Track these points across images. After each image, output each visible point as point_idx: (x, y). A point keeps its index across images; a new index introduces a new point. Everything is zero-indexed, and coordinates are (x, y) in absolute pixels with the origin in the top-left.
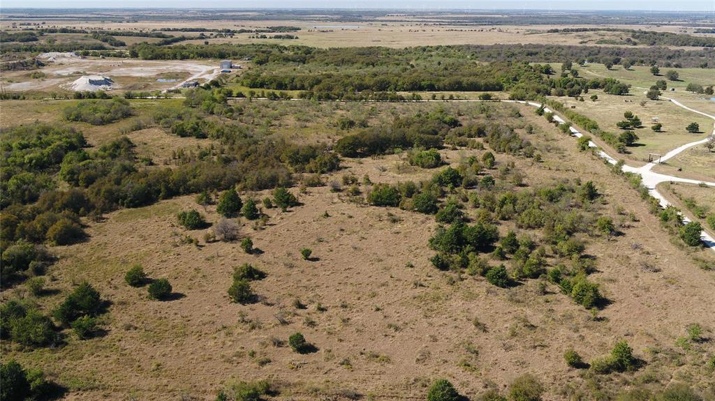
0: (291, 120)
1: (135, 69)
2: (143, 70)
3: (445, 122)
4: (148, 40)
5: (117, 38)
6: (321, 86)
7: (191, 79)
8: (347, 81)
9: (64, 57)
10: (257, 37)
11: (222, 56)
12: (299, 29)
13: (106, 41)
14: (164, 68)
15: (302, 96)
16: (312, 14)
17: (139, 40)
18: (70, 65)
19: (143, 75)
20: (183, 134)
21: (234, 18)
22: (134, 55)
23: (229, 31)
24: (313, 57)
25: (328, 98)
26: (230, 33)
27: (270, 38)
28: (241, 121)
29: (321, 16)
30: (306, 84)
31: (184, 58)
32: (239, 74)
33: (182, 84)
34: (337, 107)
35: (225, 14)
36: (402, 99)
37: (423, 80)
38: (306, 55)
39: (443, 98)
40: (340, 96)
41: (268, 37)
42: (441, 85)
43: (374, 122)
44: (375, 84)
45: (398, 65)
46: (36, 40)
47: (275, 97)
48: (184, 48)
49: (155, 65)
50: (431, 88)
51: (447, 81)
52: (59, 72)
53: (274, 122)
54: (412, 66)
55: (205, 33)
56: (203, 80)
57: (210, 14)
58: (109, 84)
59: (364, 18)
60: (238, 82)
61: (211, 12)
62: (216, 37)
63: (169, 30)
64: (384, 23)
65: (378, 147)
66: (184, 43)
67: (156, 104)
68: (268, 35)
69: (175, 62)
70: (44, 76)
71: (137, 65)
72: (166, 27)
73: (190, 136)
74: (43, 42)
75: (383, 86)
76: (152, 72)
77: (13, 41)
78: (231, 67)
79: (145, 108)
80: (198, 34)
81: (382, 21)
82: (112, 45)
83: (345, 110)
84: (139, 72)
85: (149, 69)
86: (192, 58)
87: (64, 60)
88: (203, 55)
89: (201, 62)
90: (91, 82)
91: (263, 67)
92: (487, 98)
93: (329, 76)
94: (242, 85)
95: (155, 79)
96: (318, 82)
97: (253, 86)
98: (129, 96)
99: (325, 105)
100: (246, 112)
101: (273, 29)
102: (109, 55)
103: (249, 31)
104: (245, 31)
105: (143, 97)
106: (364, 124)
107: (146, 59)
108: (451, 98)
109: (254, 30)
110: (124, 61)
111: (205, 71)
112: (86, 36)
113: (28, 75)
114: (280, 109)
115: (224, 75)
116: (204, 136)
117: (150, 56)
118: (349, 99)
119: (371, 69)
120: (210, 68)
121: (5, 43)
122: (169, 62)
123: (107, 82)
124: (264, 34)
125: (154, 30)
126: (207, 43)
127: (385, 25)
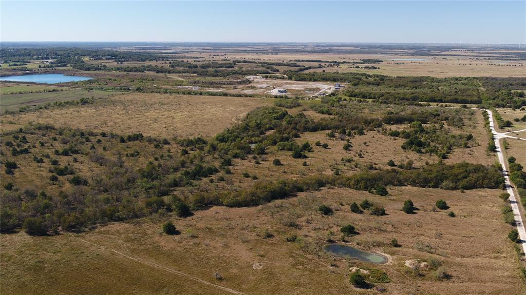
0: (366, 111)
1: (293, 85)
3: (433, 115)
5: (274, 67)
6: (383, 98)
7: (320, 92)
8: (397, 96)
10: (353, 67)
11: (335, 80)
12: (381, 61)
14: (307, 85)
15: (373, 101)
16: (395, 49)
19: (297, 89)
20: (323, 113)
21: (339, 52)
23: (336, 62)
24: (383, 82)
25: (385, 103)
26: (337, 64)
27: (362, 68)
28: (345, 110)
29: (400, 50)
30: (376, 96)
31: (315, 80)
32: (344, 90)
33: (318, 93)
34: (388, 107)
35: (332, 48)
36: (421, 105)
37: (437, 97)
38: (381, 80)
39: (442, 106)
40: (391, 103)
41: (360, 67)
42: (446, 100)
43: (403, 113)
44: (411, 98)
45: (430, 88)
46: (233, 67)
47: (361, 101)
49: (302, 84)
50: (441, 101)
51: (450, 98)
52: (260, 86)
53: (359, 111)
54: (438, 90)
55: (322, 64)
56: (327, 92)
58: (286, 93)
59: (432, 52)
60: (343, 94)
61: (323, 46)
62: (328, 67)
63: (299, 61)
64: (445, 57)
65: (400, 121)
66: (311, 71)
67: (309, 101)
68: (360, 65)
69: (311, 83)
70: (255, 88)
71: (293, 84)
73: (325, 114)
75: (415, 99)
78: (340, 87)
79: (305, 103)
80: (317, 64)
81: (445, 55)
83: (392, 108)
85: (300, 86)
86: (319, 81)
87: (258, 80)
88: (325, 79)
90: (279, 91)
91: (356, 87)
92: (465, 107)
93: (389, 93)
94: (346, 95)
95: (304, 91)
96: (383, 95)
97: (351, 96)
99: (383, 106)
100: (347, 107)
101: (365, 61)
103: (348, 63)
104: (346, 63)
106: (397, 113)
107: (296, 81)
108: (446, 106)
109: (352, 62)
110: (286, 82)
111: (327, 88)
113: (248, 87)
114: (362, 106)
115: (337, 90)
116: (331, 114)
118: (395, 104)
119: (413, 90)
120: (329, 87)
122: (308, 82)
123: (285, 91)
124: (358, 65)
125: (290, 61)
126: (324, 71)
127: (446, 59)
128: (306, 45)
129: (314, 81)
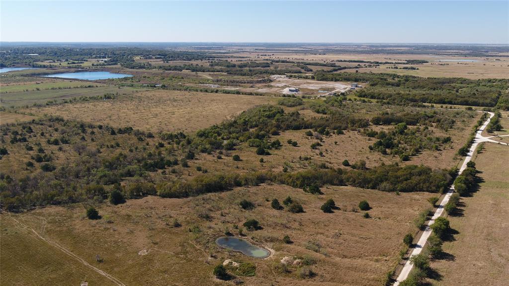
0: (363, 111)
1: (311, 85)
2: (314, 85)
4: (325, 69)
5: (309, 67)
7: (334, 91)
9: (281, 77)
10: (392, 68)
11: (356, 80)
12: (426, 62)
13: (303, 68)
14: (324, 85)
15: (377, 102)
17: (320, 68)
18: (283, 82)
19: (313, 88)
20: (318, 112)
21: (389, 52)
22: (313, 78)
23: (377, 63)
24: (404, 83)
25: (389, 103)
26: (377, 64)
27: (400, 68)
28: (342, 109)
30: (385, 97)
32: (358, 90)
33: (329, 93)
34: (389, 107)
35: (385, 49)
36: (424, 107)
37: (447, 99)
39: (446, 107)
40: (394, 103)
41: (399, 67)
43: (398, 114)
44: (420, 99)
46: (269, 66)
47: (365, 101)
48: (340, 75)
49: (321, 83)
52: (278, 85)
53: (356, 111)
55: (361, 64)
56: (339, 92)
57: (374, 49)
58: (297, 92)
60: (354, 94)
61: (378, 46)
62: (366, 67)
63: (341, 61)
65: (388, 122)
66: (342, 71)
67: (313, 101)
69: (331, 82)
70: (272, 86)
71: (312, 83)
72: (340, 59)
74: (272, 68)
75: (424, 100)
76: (317, 87)
77: (258, 67)
78: (356, 87)
79: (308, 102)
80: (356, 64)
82: (305, 70)
83: (391, 109)
84: (312, 87)
85: (317, 85)
86: (341, 81)
87: (281, 79)
88: (347, 79)
89: (345, 83)
90: (290, 90)
92: (470, 109)
93: (399, 94)
95: (317, 90)
96: (391, 96)
97: (359, 96)
98: (303, 97)
99: (384, 106)
100: (347, 106)
101: (408, 62)
102: (301, 77)
103: (390, 63)
104: (387, 63)
105: (309, 98)
107: (318, 80)
108: (451, 108)
109: (394, 62)
110: (308, 81)
111: (341, 87)
112: (294, 65)
113: (266, 86)
114: (362, 106)
115: (350, 91)
116: (325, 113)
117: (320, 79)
118: (399, 105)
120: (346, 86)
121: (255, 68)
122: (328, 82)
123: (296, 91)
124: (399, 65)
125: (332, 61)
126: (357, 71)
127: (499, 60)
128: (359, 46)
129: (335, 81)
